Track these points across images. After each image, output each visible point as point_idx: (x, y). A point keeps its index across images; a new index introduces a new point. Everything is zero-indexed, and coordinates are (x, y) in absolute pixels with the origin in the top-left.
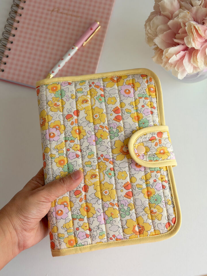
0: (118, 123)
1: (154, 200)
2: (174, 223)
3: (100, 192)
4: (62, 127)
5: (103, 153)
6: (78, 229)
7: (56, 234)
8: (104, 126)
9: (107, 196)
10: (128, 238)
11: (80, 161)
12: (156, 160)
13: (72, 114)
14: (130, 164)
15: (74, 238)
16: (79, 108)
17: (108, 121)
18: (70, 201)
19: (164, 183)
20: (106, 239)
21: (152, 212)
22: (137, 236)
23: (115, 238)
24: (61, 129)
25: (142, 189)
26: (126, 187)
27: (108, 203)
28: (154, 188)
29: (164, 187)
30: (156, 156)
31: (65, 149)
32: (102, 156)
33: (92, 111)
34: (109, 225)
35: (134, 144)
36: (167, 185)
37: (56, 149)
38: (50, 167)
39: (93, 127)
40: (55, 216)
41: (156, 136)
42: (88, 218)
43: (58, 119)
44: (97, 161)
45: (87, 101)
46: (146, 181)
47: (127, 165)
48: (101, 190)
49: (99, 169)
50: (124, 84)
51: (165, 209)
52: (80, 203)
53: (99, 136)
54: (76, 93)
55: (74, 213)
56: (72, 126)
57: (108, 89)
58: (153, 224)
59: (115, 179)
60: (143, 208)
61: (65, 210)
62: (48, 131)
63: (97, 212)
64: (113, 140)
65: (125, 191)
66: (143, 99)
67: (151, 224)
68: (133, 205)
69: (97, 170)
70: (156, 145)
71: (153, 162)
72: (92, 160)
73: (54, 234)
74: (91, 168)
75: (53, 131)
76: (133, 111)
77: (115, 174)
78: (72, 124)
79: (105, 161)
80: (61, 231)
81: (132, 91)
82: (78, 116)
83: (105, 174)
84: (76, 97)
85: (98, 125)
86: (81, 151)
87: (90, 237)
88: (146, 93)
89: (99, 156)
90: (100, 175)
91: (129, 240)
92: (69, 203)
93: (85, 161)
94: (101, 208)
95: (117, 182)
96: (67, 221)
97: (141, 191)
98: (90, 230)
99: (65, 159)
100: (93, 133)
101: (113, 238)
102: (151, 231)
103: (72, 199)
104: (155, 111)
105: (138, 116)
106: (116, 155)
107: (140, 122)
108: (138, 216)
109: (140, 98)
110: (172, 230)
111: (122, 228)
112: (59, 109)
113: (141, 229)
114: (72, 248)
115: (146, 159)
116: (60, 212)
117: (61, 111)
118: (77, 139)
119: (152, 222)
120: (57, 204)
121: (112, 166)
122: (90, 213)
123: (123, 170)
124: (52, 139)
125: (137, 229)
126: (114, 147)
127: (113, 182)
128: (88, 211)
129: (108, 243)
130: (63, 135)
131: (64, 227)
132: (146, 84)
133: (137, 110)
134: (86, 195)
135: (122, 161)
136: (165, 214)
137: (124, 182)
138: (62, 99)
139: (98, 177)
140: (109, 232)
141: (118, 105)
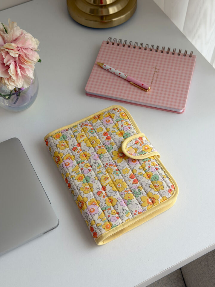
0: (109, 141)
1: (154, 179)
2: (174, 189)
3: (115, 187)
4: (73, 157)
5: (107, 162)
6: (109, 216)
7: (95, 225)
8: (101, 146)
9: (121, 188)
10: (146, 209)
11: (93, 173)
12: (145, 154)
13: (76, 146)
14: (128, 163)
15: (109, 223)
16: (79, 142)
17: (102, 142)
18: (97, 200)
19: (156, 167)
20: (132, 216)
21: (155, 186)
22: (152, 205)
23: (138, 212)
24: (72, 158)
25: (143, 175)
26: (131, 177)
27: (123, 191)
28: (150, 171)
29: (157, 169)
30: (143, 151)
31: (79, 170)
32: (107, 164)
33: (89, 140)
34: (130, 206)
35: (126, 149)
36: (158, 167)
37: (73, 171)
38: (74, 184)
39: (94, 149)
40: (89, 214)
41: (138, 140)
42: (114, 206)
43: (67, 153)
44: (105, 169)
45: (83, 136)
46: (143, 169)
47: (126, 164)
48: (115, 186)
49: (108, 173)
50: (104, 117)
51: (163, 182)
52: (104, 199)
53: (100, 153)
54: (74, 134)
55: (102, 206)
56: (79, 154)
57: (94, 124)
58: (159, 194)
59: (122, 175)
60: (149, 186)
61: (95, 208)
62: (63, 163)
63: (118, 200)
64: (111, 152)
65: (132, 180)
66: (120, 122)
67: (158, 194)
68: (141, 187)
69: (107, 174)
70: (141, 145)
71: (143, 155)
72: (101, 169)
73: (93, 226)
74: (103, 174)
75: (67, 161)
76: (117, 131)
77: (120, 172)
78: (78, 152)
79: (111, 167)
80: (98, 222)
81: (111, 119)
82: (80, 146)
83: (114, 174)
84: (75, 136)
85: (97, 147)
86: (91, 166)
87: (120, 218)
88: (120, 118)
89: (105, 165)
90: (110, 177)
91: (148, 210)
92: (96, 202)
93: (96, 171)
94: (120, 197)
95: (124, 176)
96: (100, 214)
97: (142, 176)
98: (118, 213)
99: (82, 175)
100: (95, 153)
101: (136, 213)
102: (160, 199)
103: (97, 199)
104: (131, 126)
105: (121, 133)
106: (116, 160)
107: (124, 136)
108: (147, 192)
109: (118, 122)
110: (174, 194)
111: (140, 204)
112: (65, 147)
113: (152, 200)
114: (110, 230)
115: (138, 155)
116: (92, 210)
117: (68, 147)
118: (85, 160)
119: (159, 193)
120: (88, 206)
121: (116, 168)
122: (114, 203)
123: (125, 167)
124: (68, 167)
125: (150, 201)
126: (113, 156)
127: (121, 177)
128: (111, 202)
129: (134, 218)
130: (75, 162)
131: (99, 218)
132: (119, 113)
133: (119, 130)
134: (106, 193)
135: (122, 162)
136: (165, 184)
137: (129, 175)
138: (65, 140)
139: (110, 178)
140: (132, 209)
141: (105, 130)
